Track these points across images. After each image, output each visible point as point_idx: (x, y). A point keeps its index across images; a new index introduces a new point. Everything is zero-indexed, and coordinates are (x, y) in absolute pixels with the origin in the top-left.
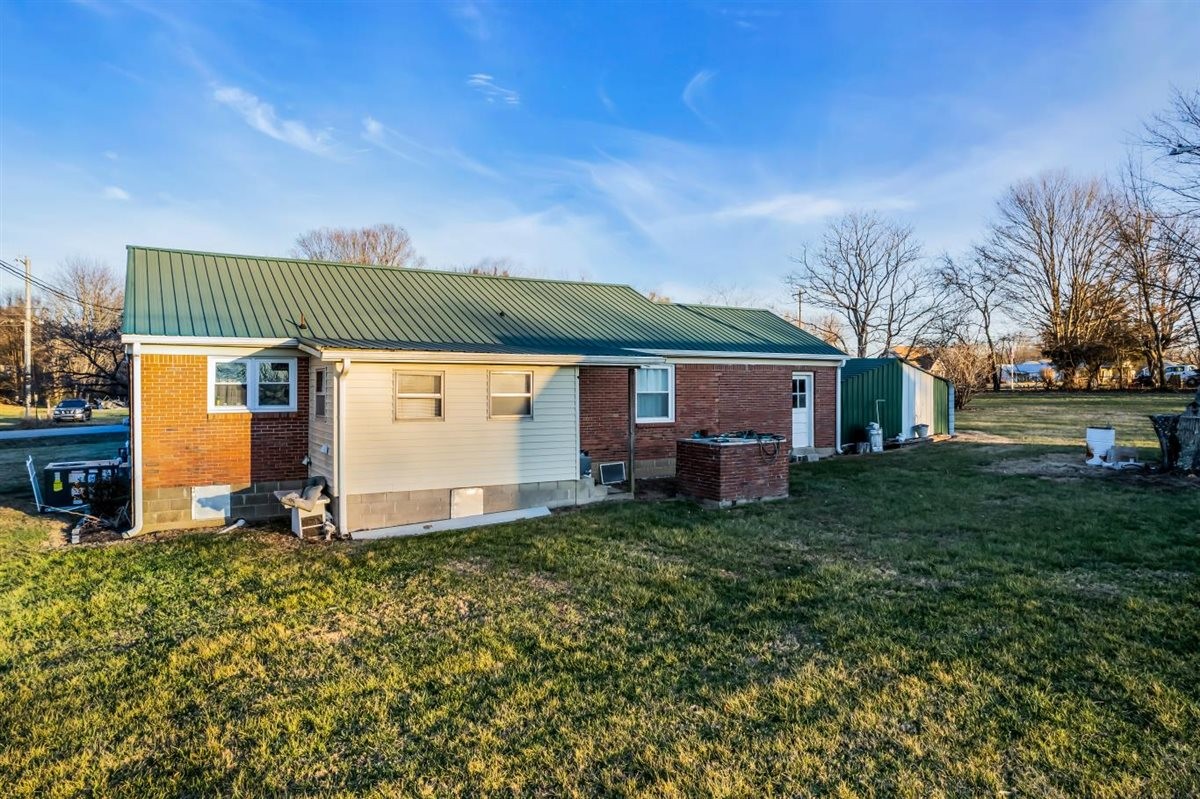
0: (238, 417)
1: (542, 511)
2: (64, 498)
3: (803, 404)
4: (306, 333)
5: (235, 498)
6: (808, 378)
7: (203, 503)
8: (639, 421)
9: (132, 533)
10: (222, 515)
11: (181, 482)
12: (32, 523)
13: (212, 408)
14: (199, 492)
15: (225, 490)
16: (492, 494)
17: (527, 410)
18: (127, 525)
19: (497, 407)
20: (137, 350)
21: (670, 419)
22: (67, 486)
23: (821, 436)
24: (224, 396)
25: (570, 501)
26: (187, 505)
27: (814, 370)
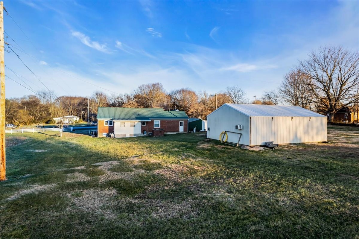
0: (107, 126)
1: (136, 136)
2: (92, 134)
3: (182, 125)
4: (114, 118)
5: (107, 134)
6: (183, 122)
7: (104, 134)
8: (154, 127)
9: (97, 137)
10: (106, 136)
11: (102, 132)
12: (89, 136)
13: (105, 125)
14: (104, 133)
15: (106, 133)
16: (130, 135)
17: (134, 126)
18: (97, 136)
19: (131, 126)
20: (98, 120)
21: (159, 127)
22: (93, 133)
23: (185, 129)
24: (106, 124)
25: (140, 136)
26: (102, 135)
27: (184, 121)
